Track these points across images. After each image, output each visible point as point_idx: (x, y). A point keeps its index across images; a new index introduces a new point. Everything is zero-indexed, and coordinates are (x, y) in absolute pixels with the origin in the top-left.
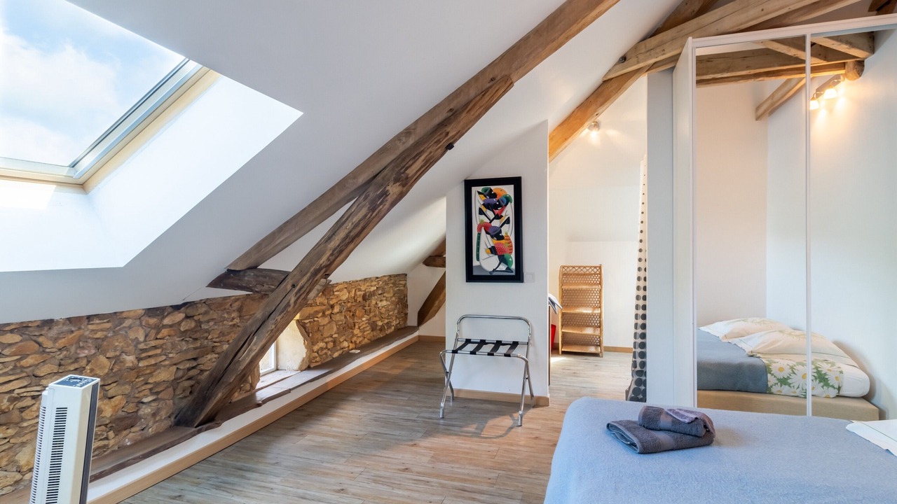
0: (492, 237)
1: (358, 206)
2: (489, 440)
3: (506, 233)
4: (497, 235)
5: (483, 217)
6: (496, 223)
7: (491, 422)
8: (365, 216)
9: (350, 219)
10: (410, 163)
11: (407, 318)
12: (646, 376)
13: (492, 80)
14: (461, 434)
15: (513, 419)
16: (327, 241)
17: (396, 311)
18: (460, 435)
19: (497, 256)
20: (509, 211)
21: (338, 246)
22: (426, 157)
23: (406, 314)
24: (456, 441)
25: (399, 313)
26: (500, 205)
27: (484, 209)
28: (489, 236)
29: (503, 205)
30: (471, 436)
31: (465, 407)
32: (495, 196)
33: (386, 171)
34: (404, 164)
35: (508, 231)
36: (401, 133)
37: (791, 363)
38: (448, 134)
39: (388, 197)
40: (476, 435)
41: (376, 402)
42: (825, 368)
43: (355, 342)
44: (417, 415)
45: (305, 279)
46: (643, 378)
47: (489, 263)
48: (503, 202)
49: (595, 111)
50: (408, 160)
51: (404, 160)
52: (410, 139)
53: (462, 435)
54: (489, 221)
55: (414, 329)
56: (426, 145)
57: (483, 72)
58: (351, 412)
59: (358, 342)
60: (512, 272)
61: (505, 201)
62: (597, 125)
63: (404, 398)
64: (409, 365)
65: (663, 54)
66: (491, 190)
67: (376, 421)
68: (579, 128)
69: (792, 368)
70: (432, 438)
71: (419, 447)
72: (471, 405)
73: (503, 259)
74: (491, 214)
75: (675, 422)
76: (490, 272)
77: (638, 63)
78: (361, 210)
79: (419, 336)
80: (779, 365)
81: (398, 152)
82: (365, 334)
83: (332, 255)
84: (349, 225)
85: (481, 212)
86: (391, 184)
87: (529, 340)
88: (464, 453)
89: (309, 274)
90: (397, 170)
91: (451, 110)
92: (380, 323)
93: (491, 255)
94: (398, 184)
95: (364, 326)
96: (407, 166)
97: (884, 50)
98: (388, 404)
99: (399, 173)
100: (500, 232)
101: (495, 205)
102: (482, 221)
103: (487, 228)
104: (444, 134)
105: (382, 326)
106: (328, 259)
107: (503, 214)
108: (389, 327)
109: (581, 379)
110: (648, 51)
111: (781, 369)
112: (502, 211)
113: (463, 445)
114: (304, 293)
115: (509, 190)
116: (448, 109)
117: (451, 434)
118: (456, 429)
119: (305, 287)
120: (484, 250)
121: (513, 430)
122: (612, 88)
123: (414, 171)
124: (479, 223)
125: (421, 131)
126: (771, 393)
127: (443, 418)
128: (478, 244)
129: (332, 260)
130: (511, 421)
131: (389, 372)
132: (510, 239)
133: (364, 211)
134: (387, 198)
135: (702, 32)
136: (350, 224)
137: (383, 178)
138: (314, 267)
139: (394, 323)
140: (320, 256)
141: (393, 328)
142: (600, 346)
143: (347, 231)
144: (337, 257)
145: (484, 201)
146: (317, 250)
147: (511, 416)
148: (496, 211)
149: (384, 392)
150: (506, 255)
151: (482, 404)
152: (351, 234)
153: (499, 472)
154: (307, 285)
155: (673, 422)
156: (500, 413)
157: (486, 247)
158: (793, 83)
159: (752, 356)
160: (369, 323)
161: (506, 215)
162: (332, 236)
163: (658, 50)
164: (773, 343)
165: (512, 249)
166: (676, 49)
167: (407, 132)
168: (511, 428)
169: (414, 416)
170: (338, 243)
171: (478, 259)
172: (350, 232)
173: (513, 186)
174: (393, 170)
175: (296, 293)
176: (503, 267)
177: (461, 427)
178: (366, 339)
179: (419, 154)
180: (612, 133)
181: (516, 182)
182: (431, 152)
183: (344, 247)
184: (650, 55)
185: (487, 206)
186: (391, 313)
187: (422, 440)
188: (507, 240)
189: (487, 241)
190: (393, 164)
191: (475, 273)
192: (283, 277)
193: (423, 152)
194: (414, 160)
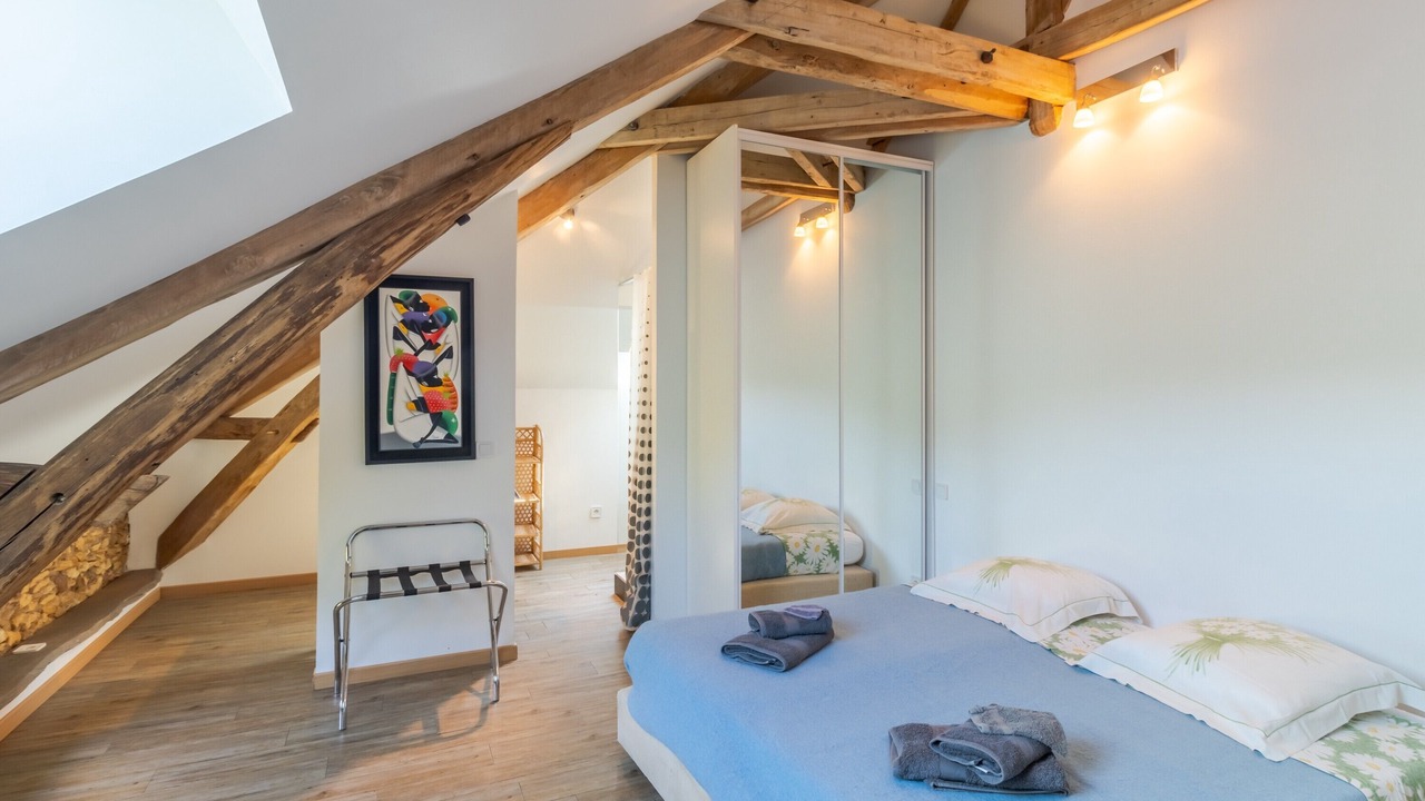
0: (419, 380)
1: (263, 313)
2: (461, 738)
3: (446, 375)
4: (429, 377)
5: (401, 345)
6: (427, 357)
7: (444, 710)
8: (281, 335)
9: (240, 340)
10: (392, 239)
11: (126, 554)
12: (650, 582)
13: (548, 122)
14: (402, 745)
15: (478, 694)
16: (172, 388)
17: (106, 542)
18: (403, 748)
19: (428, 415)
20: (451, 336)
21: (204, 399)
22: (423, 232)
23: (125, 546)
24: (404, 759)
25: (111, 546)
26: (434, 325)
27: (404, 330)
28: (412, 379)
29: (441, 324)
30: (426, 743)
31: (375, 699)
32: (425, 307)
33: (337, 248)
34: (379, 239)
35: (450, 370)
36: (374, 179)
37: (804, 536)
38: (468, 196)
39: (337, 301)
40: (434, 736)
41: (158, 744)
42: (835, 541)
43: (22, 629)
44: (282, 741)
45: (99, 477)
46: (647, 585)
47: (411, 427)
48: (441, 320)
49: (582, 189)
50: (387, 233)
51: (378, 231)
52: (393, 194)
53: (407, 747)
54: (413, 352)
55: (150, 576)
56: (426, 211)
57: (533, 105)
58: (104, 784)
59: (28, 625)
60: (456, 442)
61: (445, 318)
62: (572, 212)
63: (227, 718)
64: (180, 652)
65: (692, 135)
66: (418, 297)
67: (187, 780)
68: (552, 212)
69: (806, 542)
70: (352, 771)
71: (336, 793)
72: (384, 692)
73: (439, 420)
74: (418, 341)
75: (803, 622)
76: (414, 444)
77: (656, 137)
78: (270, 323)
79: (162, 589)
80: (794, 539)
81: (364, 215)
82: (43, 603)
83: (183, 419)
84: (238, 353)
85: (398, 335)
86: (348, 275)
87: (487, 555)
88: (433, 774)
89: (112, 466)
90: (362, 249)
91: (474, 156)
92: (74, 574)
93: (417, 413)
94: (361, 276)
95: (41, 585)
96: (385, 244)
97: (873, 188)
98: (194, 738)
99: (367, 256)
100: (436, 371)
101: (424, 324)
102: (400, 351)
103: (410, 366)
104: (461, 197)
105: (80, 580)
106: (172, 429)
107: (441, 341)
108: (93, 580)
109: (532, 607)
110: (671, 125)
111: (797, 545)
112: (438, 335)
113: (421, 763)
114: (89, 511)
115: (452, 300)
116: (469, 153)
117: (384, 752)
118: (386, 740)
119: (96, 497)
120: (403, 405)
121: (489, 711)
122: (610, 163)
123: (396, 256)
124: (393, 355)
125: (414, 183)
126: (788, 576)
127: (344, 730)
128: (392, 392)
129: (180, 430)
130: (476, 698)
131: (139, 675)
132: (452, 385)
133: (279, 325)
134: (333, 303)
135: (747, 123)
136: (241, 352)
137: (330, 262)
138: (130, 448)
139: (103, 568)
140: (148, 422)
141: (100, 579)
142: (532, 552)
143: (230, 367)
144: (194, 424)
145: (403, 315)
146: (141, 408)
147: (471, 690)
148: (428, 336)
149: (161, 719)
150: (445, 413)
151: (402, 684)
152: (241, 373)
153: (519, 780)
154: (103, 491)
155: (800, 622)
156: (448, 692)
157: (406, 399)
158: (776, 201)
159: (763, 534)
160: (50, 577)
161: (446, 344)
162: (187, 377)
163: (685, 127)
164: (780, 516)
165: (456, 403)
166: (708, 133)
167: (387, 179)
168: (484, 709)
169: (279, 745)
170: (203, 392)
171: (391, 421)
172: (239, 368)
173: (458, 293)
174: (353, 247)
175: (67, 516)
176: (440, 434)
177: (393, 733)
178: (45, 615)
179: (411, 226)
180: (590, 226)
181: (465, 287)
182: (432, 225)
183: (216, 402)
184: (674, 131)
185: (411, 324)
186: (96, 548)
187: (330, 780)
188: (447, 386)
189: (408, 388)
190: (353, 237)
191: (384, 447)
192: (18, 477)
193: (419, 222)
194: (398, 236)
